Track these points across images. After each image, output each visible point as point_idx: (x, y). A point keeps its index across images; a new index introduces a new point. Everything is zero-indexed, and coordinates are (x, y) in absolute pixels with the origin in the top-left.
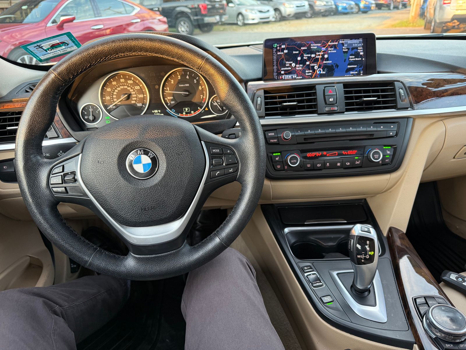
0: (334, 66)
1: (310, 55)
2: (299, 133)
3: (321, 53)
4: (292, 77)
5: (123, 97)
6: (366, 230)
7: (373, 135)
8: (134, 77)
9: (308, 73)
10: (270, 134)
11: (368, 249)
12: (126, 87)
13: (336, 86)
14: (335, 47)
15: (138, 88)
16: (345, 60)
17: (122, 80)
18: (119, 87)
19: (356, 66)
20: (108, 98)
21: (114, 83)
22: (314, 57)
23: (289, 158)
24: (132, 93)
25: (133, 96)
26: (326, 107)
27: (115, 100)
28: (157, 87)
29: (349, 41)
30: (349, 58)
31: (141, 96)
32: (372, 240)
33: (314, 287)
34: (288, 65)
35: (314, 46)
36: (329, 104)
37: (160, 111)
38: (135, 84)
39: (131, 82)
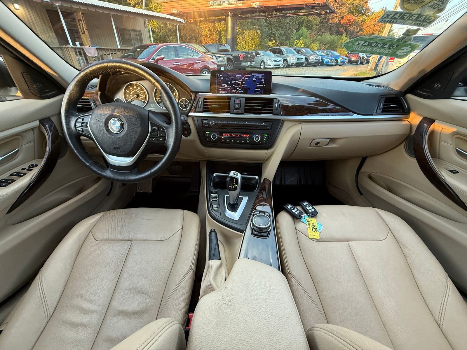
0: (248, 88)
1: (235, 81)
2: (220, 122)
3: (241, 81)
4: (225, 92)
5: (135, 96)
6: (236, 174)
7: (258, 127)
8: (141, 86)
9: (233, 91)
10: (204, 122)
11: (234, 183)
12: (137, 91)
13: (242, 99)
14: (248, 77)
15: (142, 92)
16: (254, 85)
17: (135, 87)
18: (133, 90)
19: (260, 89)
20: (128, 96)
21: (131, 88)
22: (237, 83)
23: (212, 134)
24: (140, 94)
25: (140, 96)
26: (234, 110)
27: (131, 97)
28: (152, 92)
29: (257, 75)
30: (257, 85)
31: (144, 96)
32: (237, 179)
33: (213, 200)
34: (223, 86)
35: (237, 76)
36: (236, 108)
37: (153, 105)
38: (142, 89)
39: (139, 88)
